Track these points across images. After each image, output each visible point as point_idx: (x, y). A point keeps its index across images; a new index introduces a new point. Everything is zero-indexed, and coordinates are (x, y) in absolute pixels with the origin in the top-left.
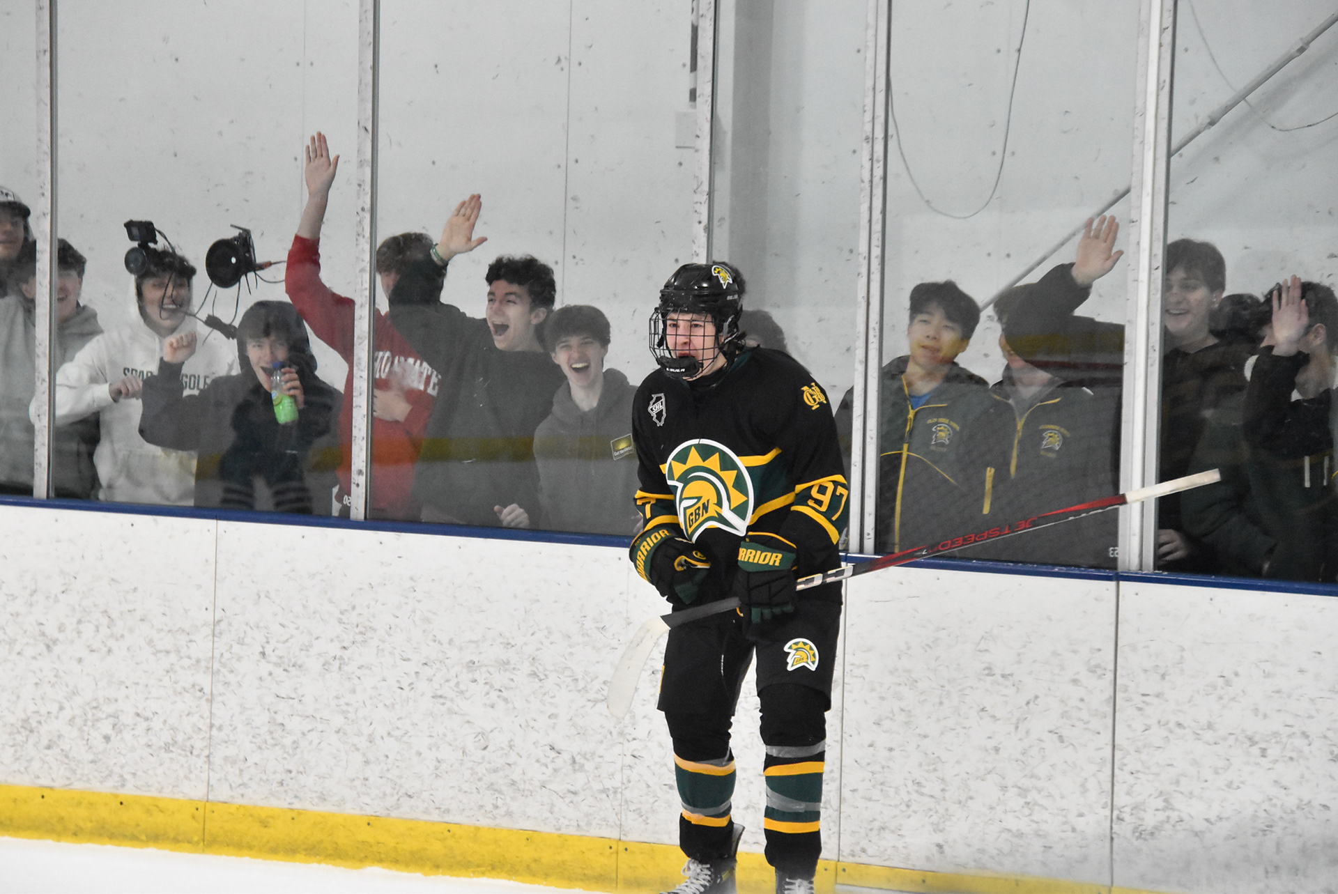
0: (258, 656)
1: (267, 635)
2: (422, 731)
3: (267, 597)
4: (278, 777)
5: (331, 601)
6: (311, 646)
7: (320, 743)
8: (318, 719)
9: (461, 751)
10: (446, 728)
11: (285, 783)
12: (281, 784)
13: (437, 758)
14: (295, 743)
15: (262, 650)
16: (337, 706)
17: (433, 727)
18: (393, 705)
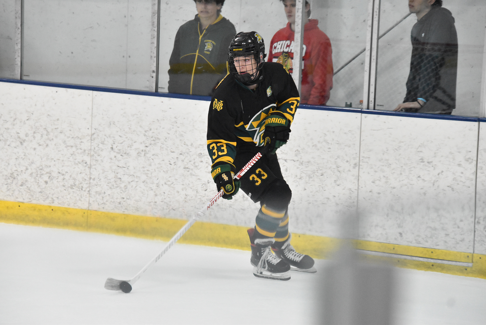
0: (110, 149)
1: (114, 140)
2: (179, 183)
3: (114, 124)
4: (118, 201)
5: (141, 127)
6: (133, 145)
7: (136, 187)
8: (135, 176)
9: (196, 191)
10: (189, 181)
11: (121, 203)
12: (120, 203)
13: (185, 194)
14: (126, 187)
15: (111, 147)
16: (144, 171)
17: (184, 181)
18: (167, 171)
